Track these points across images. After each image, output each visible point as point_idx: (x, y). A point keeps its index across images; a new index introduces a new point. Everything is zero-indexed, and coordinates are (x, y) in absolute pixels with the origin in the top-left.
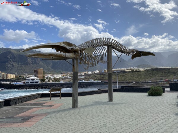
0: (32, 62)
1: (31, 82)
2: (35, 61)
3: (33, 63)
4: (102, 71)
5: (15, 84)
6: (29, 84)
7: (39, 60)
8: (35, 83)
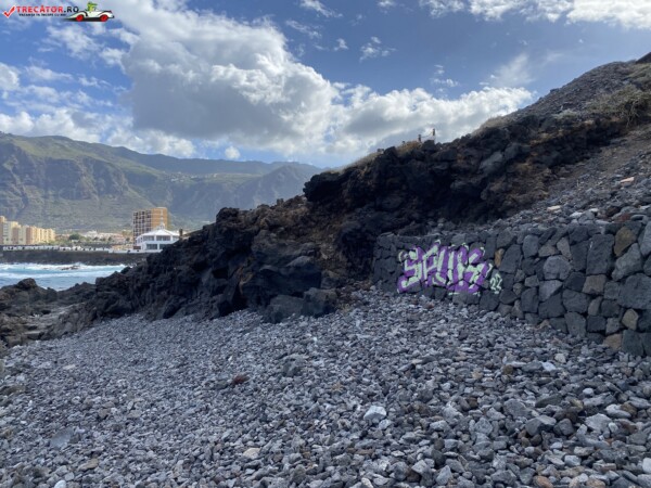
0: (99, 189)
2: (109, 182)
3: (102, 189)
7: (124, 179)
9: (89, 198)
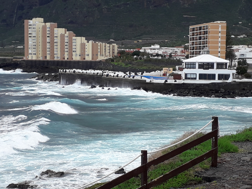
1: (202, 76)
5: (148, 80)
6: (198, 81)
8: (217, 81)
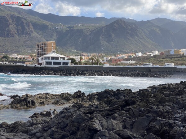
0: (18, 32)
1: (55, 63)
2: (24, 28)
3: (20, 32)
4: (169, 52)
7: (31, 27)
8: (62, 65)
9: (13, 36)
